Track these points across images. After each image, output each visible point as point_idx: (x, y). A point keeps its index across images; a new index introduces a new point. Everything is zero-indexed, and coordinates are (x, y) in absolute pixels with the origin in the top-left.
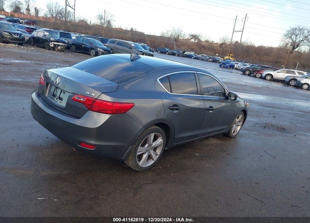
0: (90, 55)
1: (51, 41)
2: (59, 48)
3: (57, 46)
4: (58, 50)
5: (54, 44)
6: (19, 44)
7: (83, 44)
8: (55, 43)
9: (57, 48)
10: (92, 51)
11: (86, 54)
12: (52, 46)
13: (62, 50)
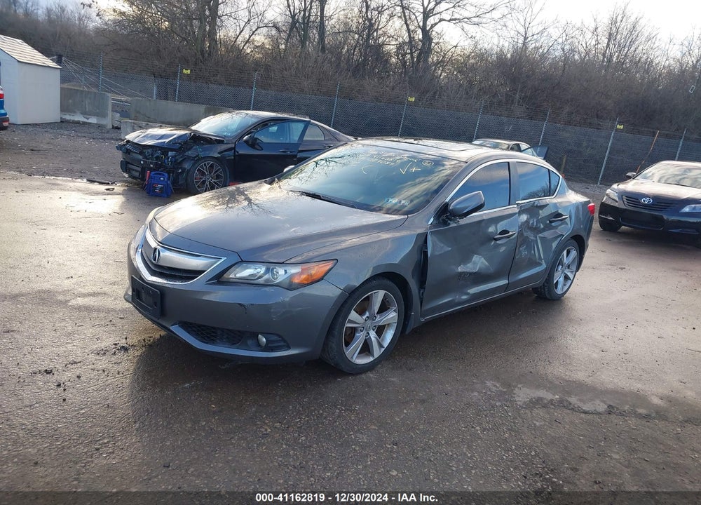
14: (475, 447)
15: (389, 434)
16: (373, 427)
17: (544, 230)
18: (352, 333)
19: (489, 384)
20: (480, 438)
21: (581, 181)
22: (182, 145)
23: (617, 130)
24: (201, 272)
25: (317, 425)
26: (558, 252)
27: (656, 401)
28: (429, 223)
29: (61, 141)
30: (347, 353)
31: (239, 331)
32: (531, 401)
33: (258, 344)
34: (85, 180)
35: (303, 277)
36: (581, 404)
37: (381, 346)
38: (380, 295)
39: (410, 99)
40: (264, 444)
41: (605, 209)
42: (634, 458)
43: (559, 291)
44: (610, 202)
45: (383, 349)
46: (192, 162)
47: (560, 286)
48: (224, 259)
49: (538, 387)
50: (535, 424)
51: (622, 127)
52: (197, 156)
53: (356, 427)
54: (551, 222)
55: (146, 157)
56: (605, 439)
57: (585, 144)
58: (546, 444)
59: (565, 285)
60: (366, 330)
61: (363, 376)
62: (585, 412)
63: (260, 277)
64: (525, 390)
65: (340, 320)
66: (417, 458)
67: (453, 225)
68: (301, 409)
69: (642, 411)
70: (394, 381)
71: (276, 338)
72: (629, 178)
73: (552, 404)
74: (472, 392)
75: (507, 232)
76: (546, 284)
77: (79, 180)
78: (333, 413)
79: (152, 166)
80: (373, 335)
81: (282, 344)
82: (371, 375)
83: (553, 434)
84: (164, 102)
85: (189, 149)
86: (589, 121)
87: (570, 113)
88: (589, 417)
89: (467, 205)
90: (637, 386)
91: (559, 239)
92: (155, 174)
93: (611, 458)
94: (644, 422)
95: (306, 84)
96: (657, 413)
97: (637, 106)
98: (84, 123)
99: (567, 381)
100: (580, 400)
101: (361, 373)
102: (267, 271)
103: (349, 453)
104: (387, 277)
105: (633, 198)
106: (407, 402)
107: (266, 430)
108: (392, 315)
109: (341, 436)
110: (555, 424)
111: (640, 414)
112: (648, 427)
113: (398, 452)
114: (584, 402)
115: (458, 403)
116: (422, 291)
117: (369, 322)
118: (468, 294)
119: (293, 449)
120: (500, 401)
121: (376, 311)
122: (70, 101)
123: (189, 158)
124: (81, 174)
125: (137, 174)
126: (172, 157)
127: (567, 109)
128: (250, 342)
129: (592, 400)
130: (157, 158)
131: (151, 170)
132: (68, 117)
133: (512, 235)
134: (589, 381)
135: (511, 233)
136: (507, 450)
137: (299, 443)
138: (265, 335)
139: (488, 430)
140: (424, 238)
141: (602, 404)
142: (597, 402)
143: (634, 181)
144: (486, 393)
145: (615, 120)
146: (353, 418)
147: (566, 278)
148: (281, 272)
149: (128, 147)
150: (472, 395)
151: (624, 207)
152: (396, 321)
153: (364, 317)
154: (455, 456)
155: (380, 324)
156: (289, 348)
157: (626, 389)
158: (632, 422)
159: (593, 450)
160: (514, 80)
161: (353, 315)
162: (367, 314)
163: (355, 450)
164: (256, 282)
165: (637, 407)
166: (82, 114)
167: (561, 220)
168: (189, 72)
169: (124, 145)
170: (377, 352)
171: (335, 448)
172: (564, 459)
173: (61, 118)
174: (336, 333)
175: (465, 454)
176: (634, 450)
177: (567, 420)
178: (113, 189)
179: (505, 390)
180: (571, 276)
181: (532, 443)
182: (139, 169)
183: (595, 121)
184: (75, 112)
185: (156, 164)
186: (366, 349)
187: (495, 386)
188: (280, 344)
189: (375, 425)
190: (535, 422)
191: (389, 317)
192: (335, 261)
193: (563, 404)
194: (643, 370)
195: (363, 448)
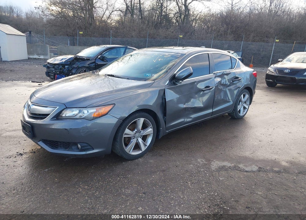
14: (185, 193)
15: (143, 188)
16: (135, 185)
17: (230, 85)
18: (129, 140)
19: (199, 160)
20: (190, 188)
21: (261, 67)
22: (71, 62)
23: (276, 42)
24: (47, 115)
25: (107, 186)
26: (239, 95)
27: (284, 164)
28: (166, 84)
29: (26, 67)
30: (126, 150)
31: (68, 143)
32: (219, 168)
33: (78, 148)
34: (31, 82)
35: (97, 113)
36: (244, 168)
37: (145, 145)
38: (141, 121)
39: (180, 36)
40: (76, 197)
41: (268, 76)
42: (269, 194)
43: (241, 114)
44: (270, 73)
45: (147, 147)
46: (76, 69)
47: (241, 112)
48: (58, 107)
49: (224, 160)
50: (219, 179)
51: (278, 41)
52: (78, 67)
53: (126, 186)
54: (233, 81)
55: (55, 69)
56: (255, 184)
57: (261, 50)
58: (223, 189)
59: (244, 111)
60: (136, 138)
61: (137, 160)
62: (247, 172)
63: (77, 115)
64: (217, 162)
65: (120, 134)
66: (154, 200)
67: (179, 85)
68: (100, 179)
69: (276, 169)
70: (151, 162)
71: (85, 145)
72: (279, 61)
73: (230, 169)
74: (190, 165)
75: (208, 87)
76: (234, 111)
77: (28, 82)
78: (116, 180)
79: (58, 73)
80: (140, 140)
81: (89, 147)
82: (140, 160)
83: (228, 184)
84: (72, 47)
85: (74, 64)
86: (263, 39)
87: (254, 37)
88: (249, 174)
89: (183, 75)
90: (275, 157)
91: (238, 89)
92: (60, 76)
93: (257, 194)
94: (277, 175)
95: (133, 34)
96: (284, 169)
97: (285, 31)
98: (38, 59)
99: (239, 157)
100: (244, 166)
101: (135, 159)
102: (80, 112)
103: (119, 200)
104: (144, 111)
105: (281, 70)
106: (155, 172)
107: (80, 190)
108: (150, 130)
109: (118, 191)
110: (230, 178)
111: (275, 171)
112: (279, 177)
113: (145, 198)
114: (246, 166)
115: (181, 171)
116: (165, 118)
117: (137, 134)
118: (191, 118)
119: (91, 199)
120: (203, 168)
121: (140, 128)
122: (32, 50)
123: (74, 68)
124: (29, 79)
125: (53, 77)
126: (67, 68)
127: (252, 35)
128: (73, 147)
129: (251, 165)
130: (61, 69)
131: (58, 74)
132: (31, 57)
133: (212, 88)
134: (251, 156)
135: (211, 87)
136: (202, 193)
137: (95, 196)
138: (80, 143)
139: (195, 184)
140: (163, 92)
141: (255, 167)
142: (254, 166)
143: (282, 63)
144: (197, 165)
145: (275, 38)
146: (126, 182)
147: (245, 108)
148: (86, 112)
149: (48, 65)
150: (190, 166)
151: (277, 75)
152: (153, 133)
153: (134, 132)
154: (174, 198)
155: (143, 135)
156: (93, 149)
157: (269, 159)
158: (271, 175)
159: (248, 190)
160: (227, 24)
161: (127, 131)
162: (136, 130)
163: (123, 198)
164: (75, 117)
165: (273, 167)
166: (37, 55)
167: (238, 80)
168: (82, 33)
169: (46, 64)
170: (143, 148)
171: (113, 197)
172: (232, 196)
173: (28, 57)
174: (118, 140)
175: (180, 197)
176: (270, 190)
177: (237, 176)
178: (42, 84)
179: (207, 163)
180: (247, 107)
181: (217, 189)
182: (53, 75)
183: (266, 39)
184: (34, 54)
185: (60, 72)
186: (137, 147)
187: (202, 161)
188: (88, 148)
189: (136, 184)
190: (220, 178)
191: (148, 131)
192: (114, 105)
193: (236, 168)
194: (279, 149)
195: (127, 197)
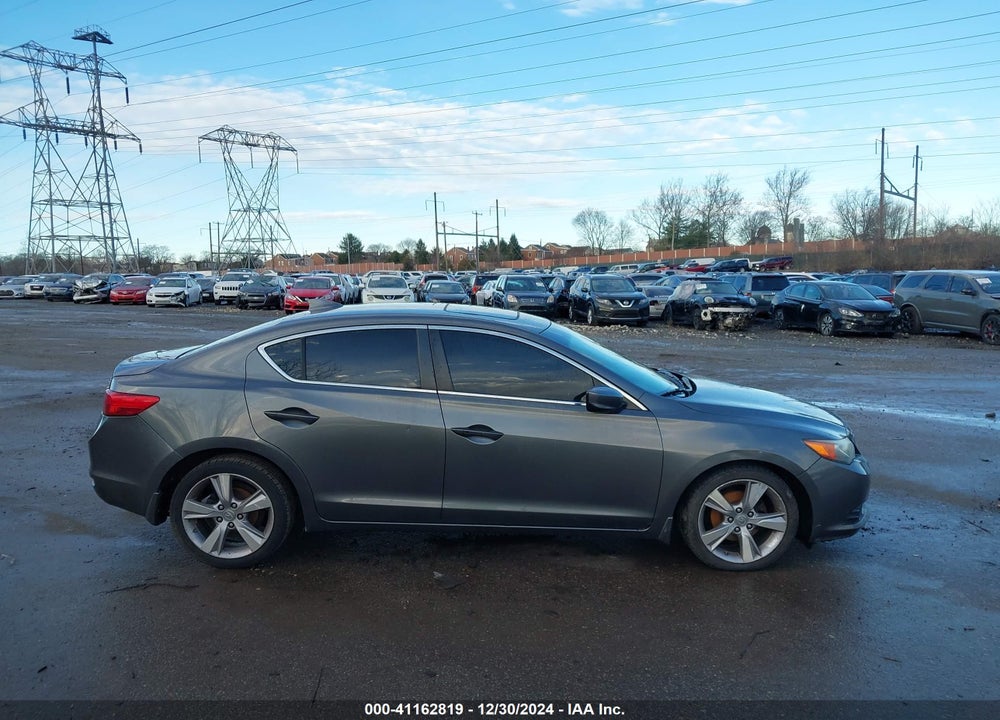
0: (820, 332)
1: (706, 306)
2: (729, 321)
3: (721, 317)
4: (727, 328)
5: (713, 313)
6: (631, 325)
7: (802, 303)
8: (717, 309)
9: (723, 322)
10: (825, 320)
11: (809, 330)
12: (709, 318)
13: (736, 327)
